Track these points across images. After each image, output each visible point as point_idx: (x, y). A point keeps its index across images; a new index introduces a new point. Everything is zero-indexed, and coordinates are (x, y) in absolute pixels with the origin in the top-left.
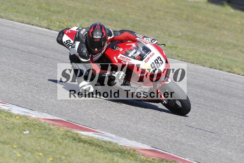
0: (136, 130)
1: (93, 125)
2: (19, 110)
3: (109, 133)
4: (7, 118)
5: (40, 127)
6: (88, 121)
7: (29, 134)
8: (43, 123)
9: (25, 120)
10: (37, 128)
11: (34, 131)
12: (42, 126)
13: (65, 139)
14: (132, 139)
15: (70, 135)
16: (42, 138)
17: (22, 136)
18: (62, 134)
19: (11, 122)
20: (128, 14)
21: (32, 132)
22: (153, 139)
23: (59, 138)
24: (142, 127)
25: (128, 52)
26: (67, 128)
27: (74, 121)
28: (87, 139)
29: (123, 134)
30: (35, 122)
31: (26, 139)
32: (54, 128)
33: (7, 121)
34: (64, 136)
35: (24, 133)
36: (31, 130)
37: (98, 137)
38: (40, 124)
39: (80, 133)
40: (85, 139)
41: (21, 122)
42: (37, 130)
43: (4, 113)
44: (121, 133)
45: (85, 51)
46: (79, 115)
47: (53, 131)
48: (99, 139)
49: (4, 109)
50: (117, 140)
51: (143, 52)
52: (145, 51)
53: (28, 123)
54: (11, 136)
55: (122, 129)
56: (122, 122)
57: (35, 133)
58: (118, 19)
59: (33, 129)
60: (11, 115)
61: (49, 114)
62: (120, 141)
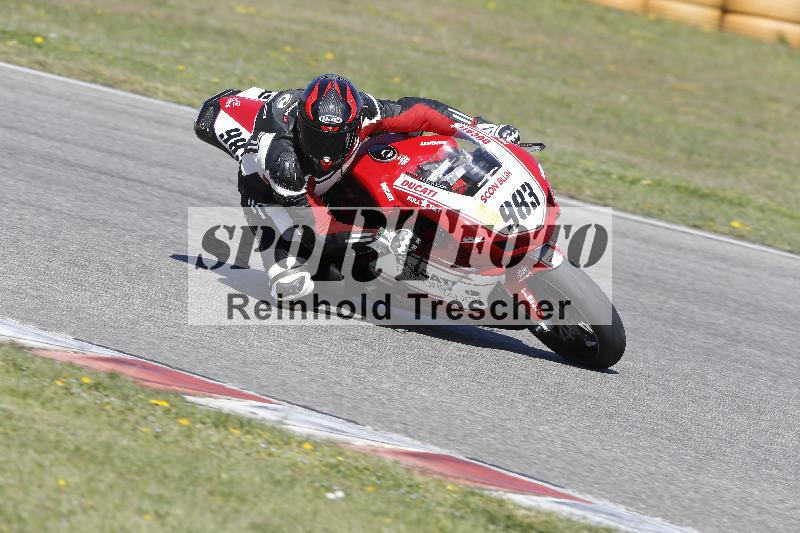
0: (697, 492)
1: (554, 473)
2: (314, 424)
3: (606, 502)
4: (273, 449)
5: (379, 478)
6: (536, 461)
7: (342, 499)
8: (390, 464)
9: (332, 456)
10: (368, 480)
11: (360, 492)
12: (388, 477)
13: (462, 518)
14: (681, 521)
15: (477, 506)
16: (387, 514)
17: (322, 506)
18: (451, 502)
19: (287, 462)
20: (673, 111)
21: (355, 495)
22: (751, 522)
23: (441, 516)
24: (716, 482)
25: (426, 168)
26: (468, 483)
27: (492, 459)
28: (534, 520)
29: (652, 502)
30: (364, 463)
31: (334, 518)
32: (427, 483)
33: (271, 459)
34: (458, 509)
35: (325, 498)
36: (349, 487)
37: (572, 514)
38: (381, 468)
39: (509, 499)
40: (527, 521)
41: (317, 463)
42: (370, 489)
43: (263, 430)
44: (644, 502)
45: (289, 164)
46: (509, 442)
47: (421, 492)
48: (575, 518)
49: (264, 419)
50: (632, 524)
51: (476, 169)
52: (482, 164)
53: (343, 467)
54: (286, 506)
55: (649, 489)
56: (648, 464)
57: (364, 497)
58: (641, 127)
59: (356, 485)
60: (286, 439)
61: (410, 436)
62: (641, 527)
